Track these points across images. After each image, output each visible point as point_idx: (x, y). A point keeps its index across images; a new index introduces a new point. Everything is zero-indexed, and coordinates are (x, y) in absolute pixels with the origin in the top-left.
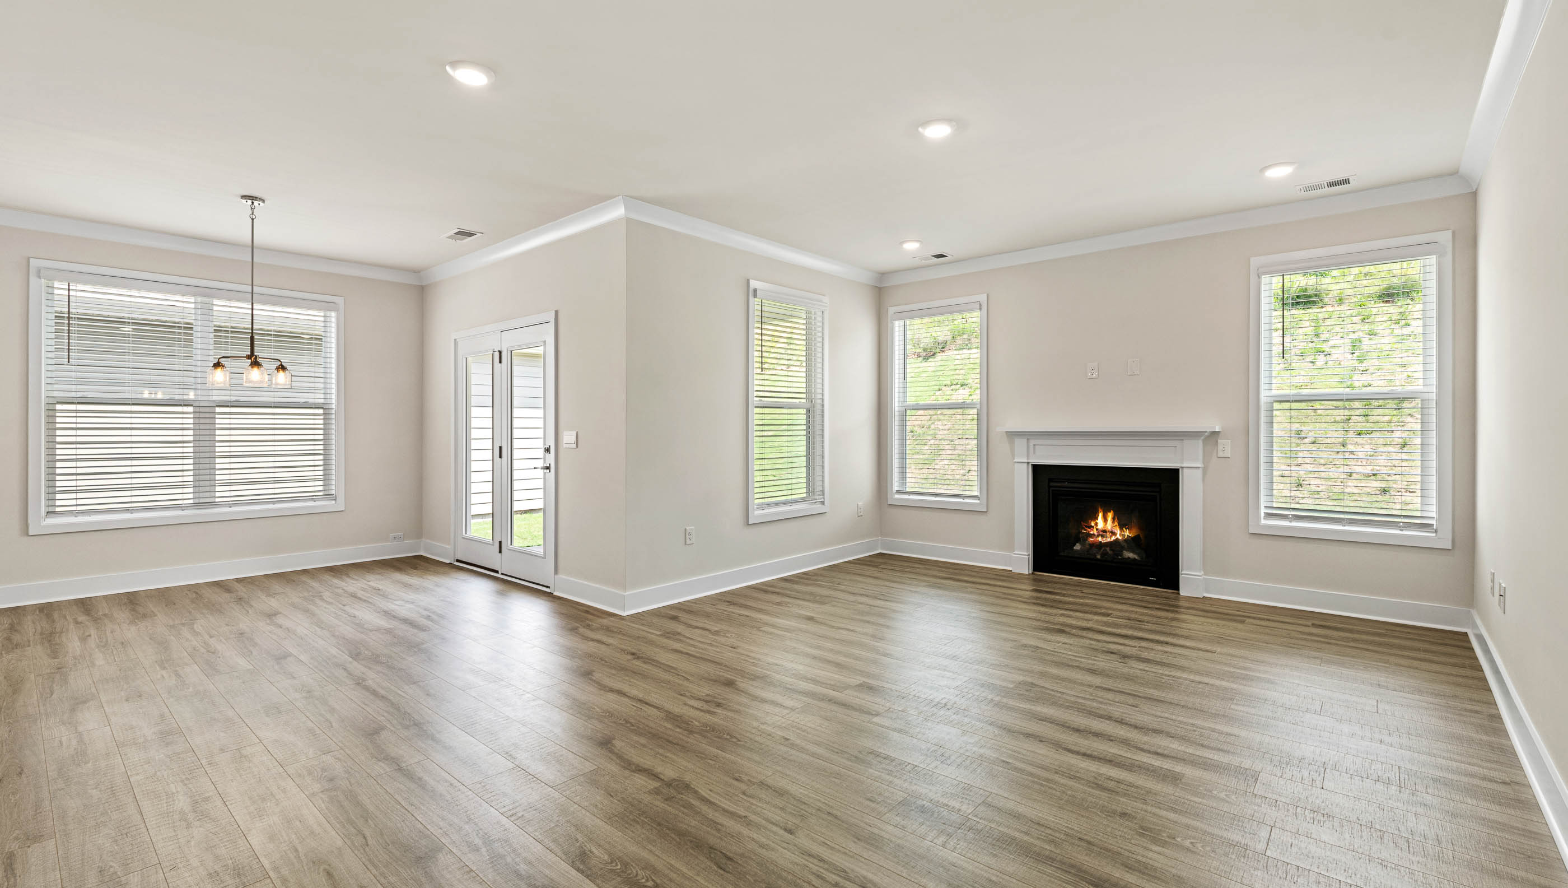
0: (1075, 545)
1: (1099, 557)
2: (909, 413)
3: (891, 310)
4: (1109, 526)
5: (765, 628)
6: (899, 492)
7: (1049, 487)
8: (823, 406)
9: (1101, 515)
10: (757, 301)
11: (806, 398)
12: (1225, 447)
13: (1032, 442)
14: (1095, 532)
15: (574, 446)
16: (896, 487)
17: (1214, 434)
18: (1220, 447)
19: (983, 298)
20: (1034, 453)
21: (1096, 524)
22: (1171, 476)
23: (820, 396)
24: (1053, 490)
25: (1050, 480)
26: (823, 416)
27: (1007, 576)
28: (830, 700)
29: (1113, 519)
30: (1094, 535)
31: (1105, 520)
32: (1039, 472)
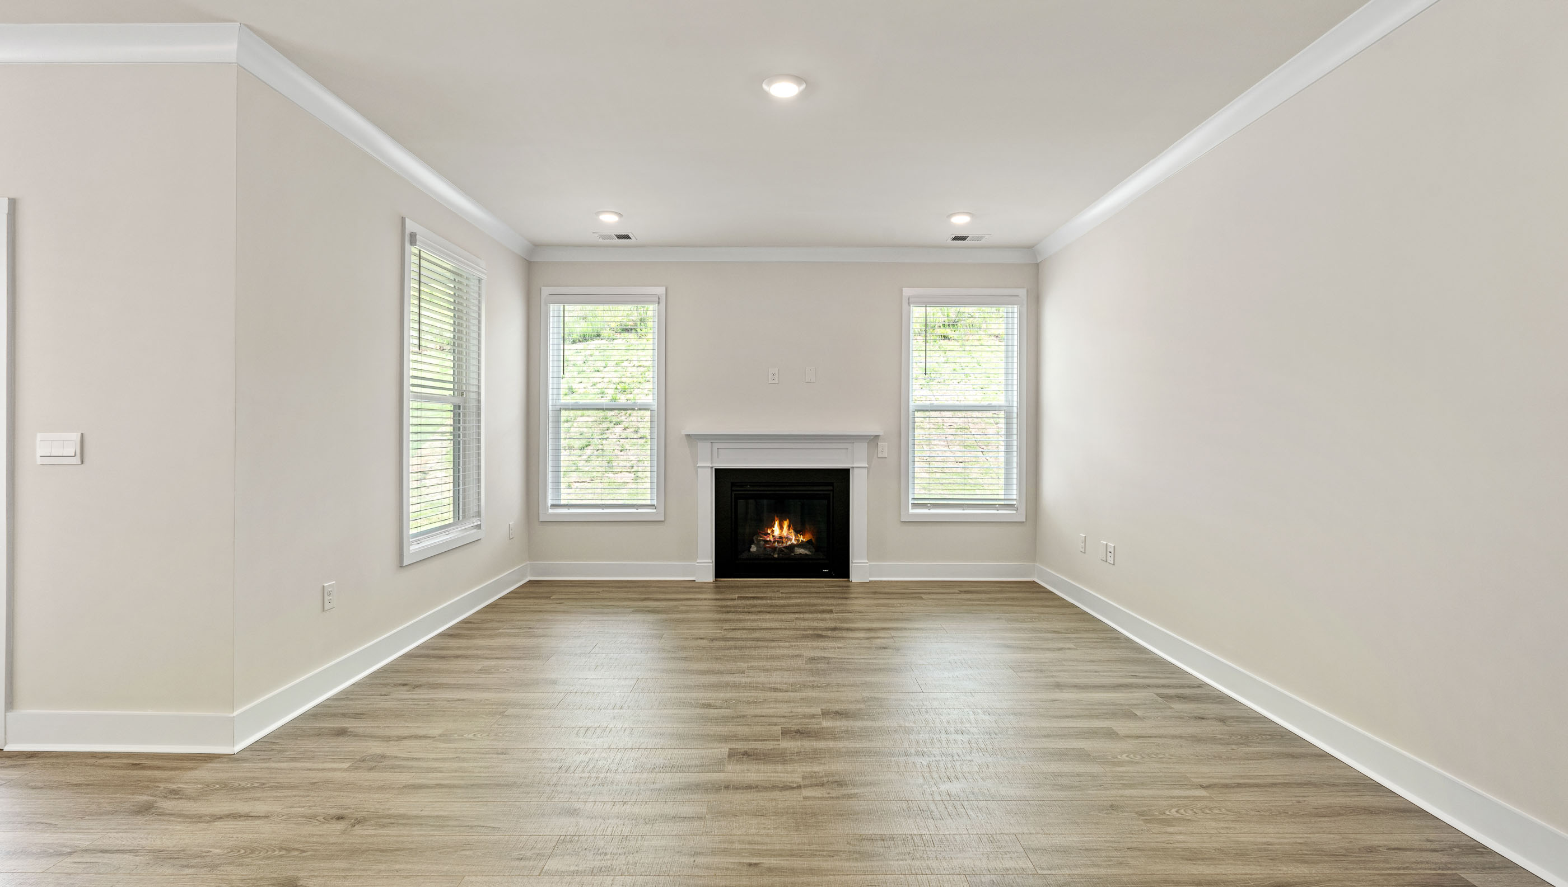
0: (750, 547)
1: (776, 556)
2: (563, 413)
3: (546, 291)
4: (785, 532)
5: (510, 711)
6: (554, 506)
7: (732, 491)
8: (479, 401)
9: (777, 523)
10: (414, 250)
11: (453, 390)
12: (884, 448)
13: (716, 446)
14: (771, 538)
15: (77, 460)
16: (550, 502)
17: (877, 436)
18: (880, 449)
19: (661, 291)
20: (718, 457)
21: (773, 531)
22: (843, 476)
23: (475, 389)
24: (735, 494)
25: (733, 484)
26: (479, 415)
27: (691, 587)
28: (727, 787)
29: (789, 526)
30: (770, 541)
31: (781, 527)
32: (722, 476)
